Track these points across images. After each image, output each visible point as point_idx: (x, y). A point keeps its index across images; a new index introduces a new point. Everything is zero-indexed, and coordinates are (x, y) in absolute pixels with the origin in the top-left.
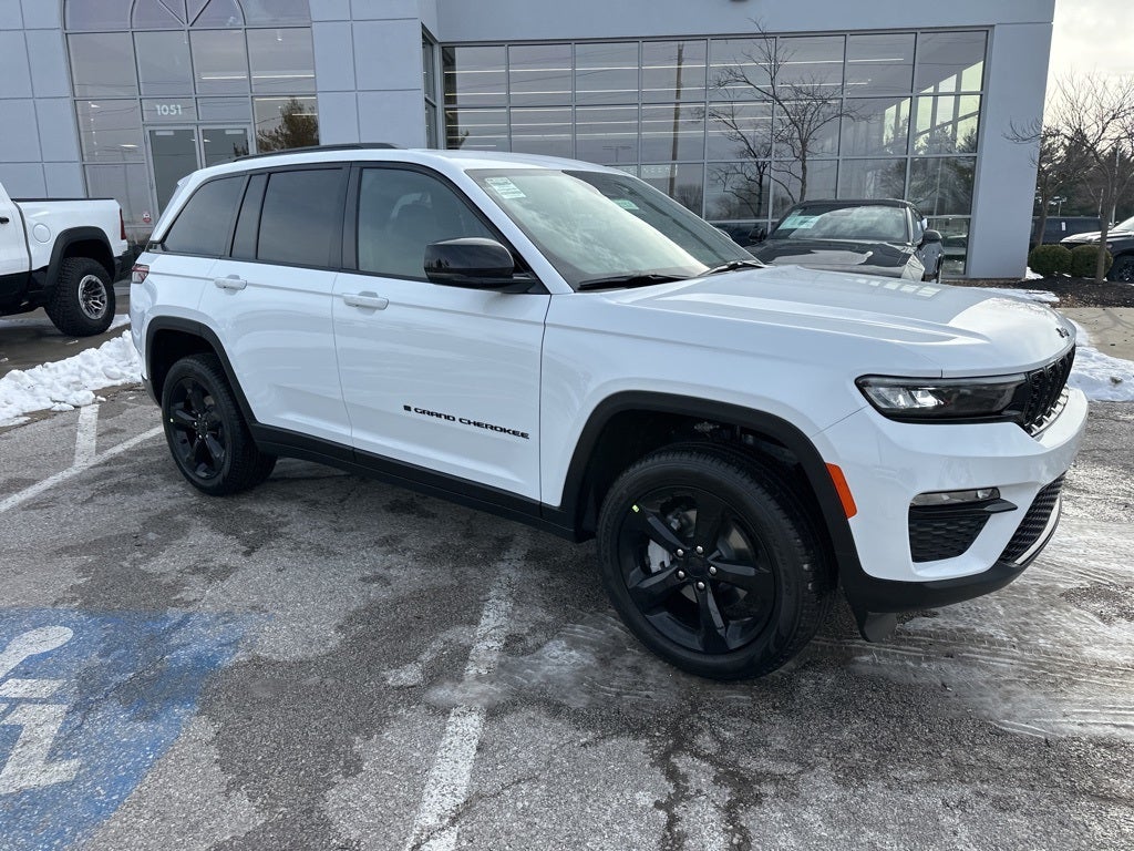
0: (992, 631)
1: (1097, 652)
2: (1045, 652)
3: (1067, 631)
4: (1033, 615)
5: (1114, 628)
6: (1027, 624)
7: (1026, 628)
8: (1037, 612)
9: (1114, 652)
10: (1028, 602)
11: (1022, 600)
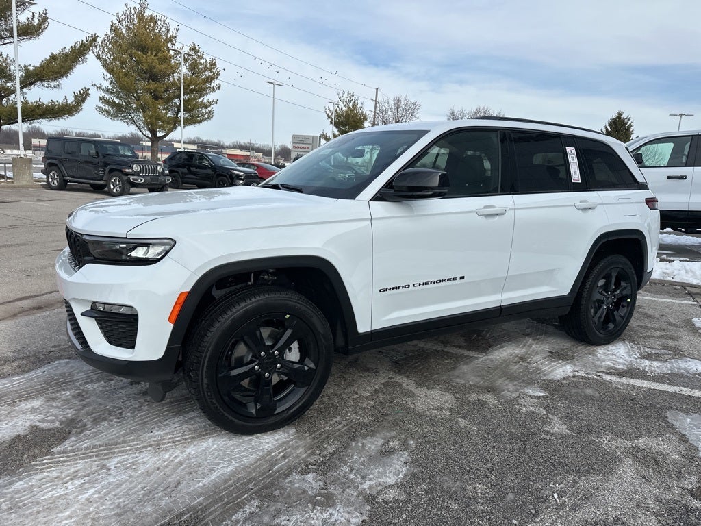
0: (96, 386)
1: (36, 403)
2: (63, 390)
3: (57, 407)
4: (80, 407)
5: (28, 424)
6: (81, 401)
7: (80, 398)
8: (78, 410)
9: (26, 407)
10: (88, 414)
11: (93, 413)
